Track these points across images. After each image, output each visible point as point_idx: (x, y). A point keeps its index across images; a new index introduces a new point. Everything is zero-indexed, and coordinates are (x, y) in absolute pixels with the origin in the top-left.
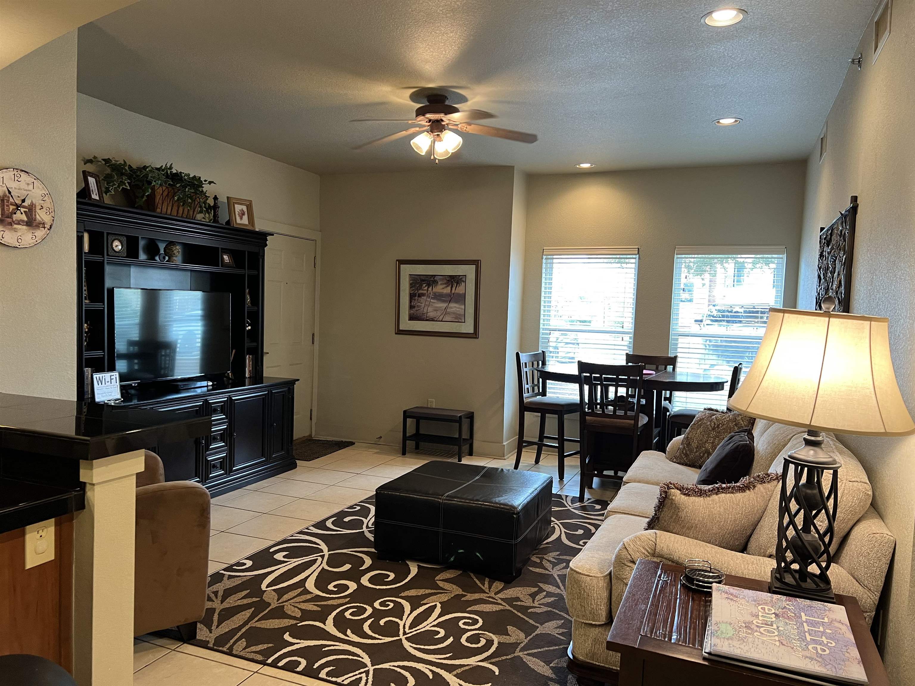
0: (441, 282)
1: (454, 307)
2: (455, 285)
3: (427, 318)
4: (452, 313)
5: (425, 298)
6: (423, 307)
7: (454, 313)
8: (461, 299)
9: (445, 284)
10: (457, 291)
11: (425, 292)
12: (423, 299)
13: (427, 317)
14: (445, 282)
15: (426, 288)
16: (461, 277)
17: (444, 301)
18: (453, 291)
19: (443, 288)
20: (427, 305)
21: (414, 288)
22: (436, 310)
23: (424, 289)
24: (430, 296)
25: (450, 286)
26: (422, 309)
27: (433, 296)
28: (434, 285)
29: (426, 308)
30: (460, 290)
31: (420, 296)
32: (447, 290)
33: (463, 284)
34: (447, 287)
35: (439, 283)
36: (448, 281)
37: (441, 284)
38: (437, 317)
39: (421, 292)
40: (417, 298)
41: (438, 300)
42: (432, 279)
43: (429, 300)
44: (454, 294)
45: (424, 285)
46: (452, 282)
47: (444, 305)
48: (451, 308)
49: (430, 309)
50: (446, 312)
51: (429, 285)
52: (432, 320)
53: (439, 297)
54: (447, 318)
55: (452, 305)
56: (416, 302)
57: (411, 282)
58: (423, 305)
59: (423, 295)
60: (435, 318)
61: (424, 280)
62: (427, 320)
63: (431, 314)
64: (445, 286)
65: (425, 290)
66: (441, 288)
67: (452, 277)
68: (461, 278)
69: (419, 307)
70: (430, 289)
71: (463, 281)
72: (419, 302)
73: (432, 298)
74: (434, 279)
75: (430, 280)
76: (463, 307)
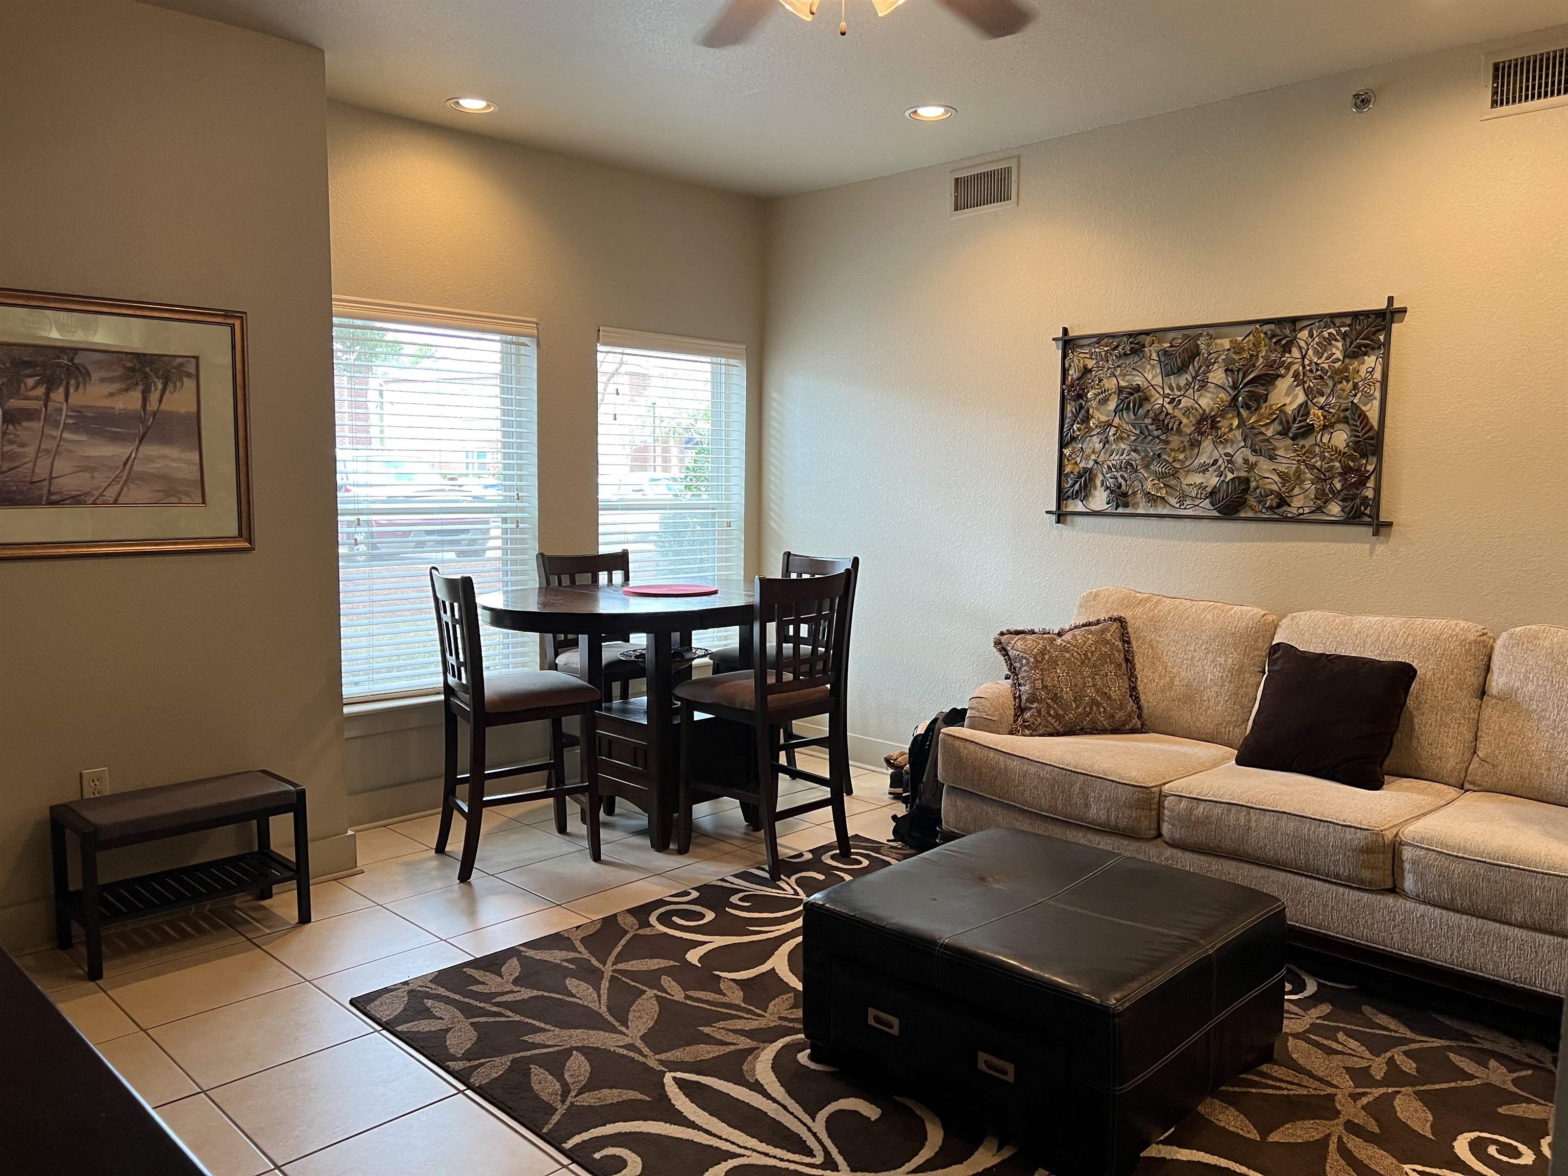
0: (104, 374)
1: (166, 458)
2: (160, 386)
3: (54, 498)
4: (153, 475)
5: (36, 425)
6: (32, 455)
7: (162, 477)
8: (189, 430)
9: (121, 379)
10: (165, 406)
11: (35, 405)
12: (26, 429)
13: (50, 493)
14: (118, 374)
15: (40, 391)
16: (179, 360)
17: (117, 438)
18: (153, 405)
19: (112, 394)
20: (48, 451)
22: (84, 469)
23: (32, 393)
24: (58, 422)
25: (140, 388)
26: (30, 465)
27: (70, 421)
28: (72, 382)
29: (44, 463)
30: (179, 400)
31: (13, 418)
32: (131, 401)
33: (189, 384)
34: (126, 390)
35: (95, 376)
36: (132, 370)
37: (103, 380)
38: (97, 493)
39: (14, 404)
41: (91, 433)
42: (65, 361)
43: (56, 433)
44: (155, 414)
45: (30, 382)
46: (146, 376)
47: (121, 451)
48: (149, 459)
49: (62, 466)
50: (128, 475)
51: (51, 384)
52: (76, 500)
53: (91, 422)
54: (133, 493)
55: (148, 450)
58: (31, 450)
59: (31, 415)
60: (88, 494)
61: (28, 364)
62: (50, 503)
63: (69, 484)
64: (117, 386)
65: (37, 398)
66: (97, 395)
67: (141, 359)
68: (181, 365)
69: (11, 459)
70: (58, 395)
71: (189, 375)
72: (11, 442)
73: (67, 427)
74: (72, 360)
75: (59, 365)
76: (195, 456)
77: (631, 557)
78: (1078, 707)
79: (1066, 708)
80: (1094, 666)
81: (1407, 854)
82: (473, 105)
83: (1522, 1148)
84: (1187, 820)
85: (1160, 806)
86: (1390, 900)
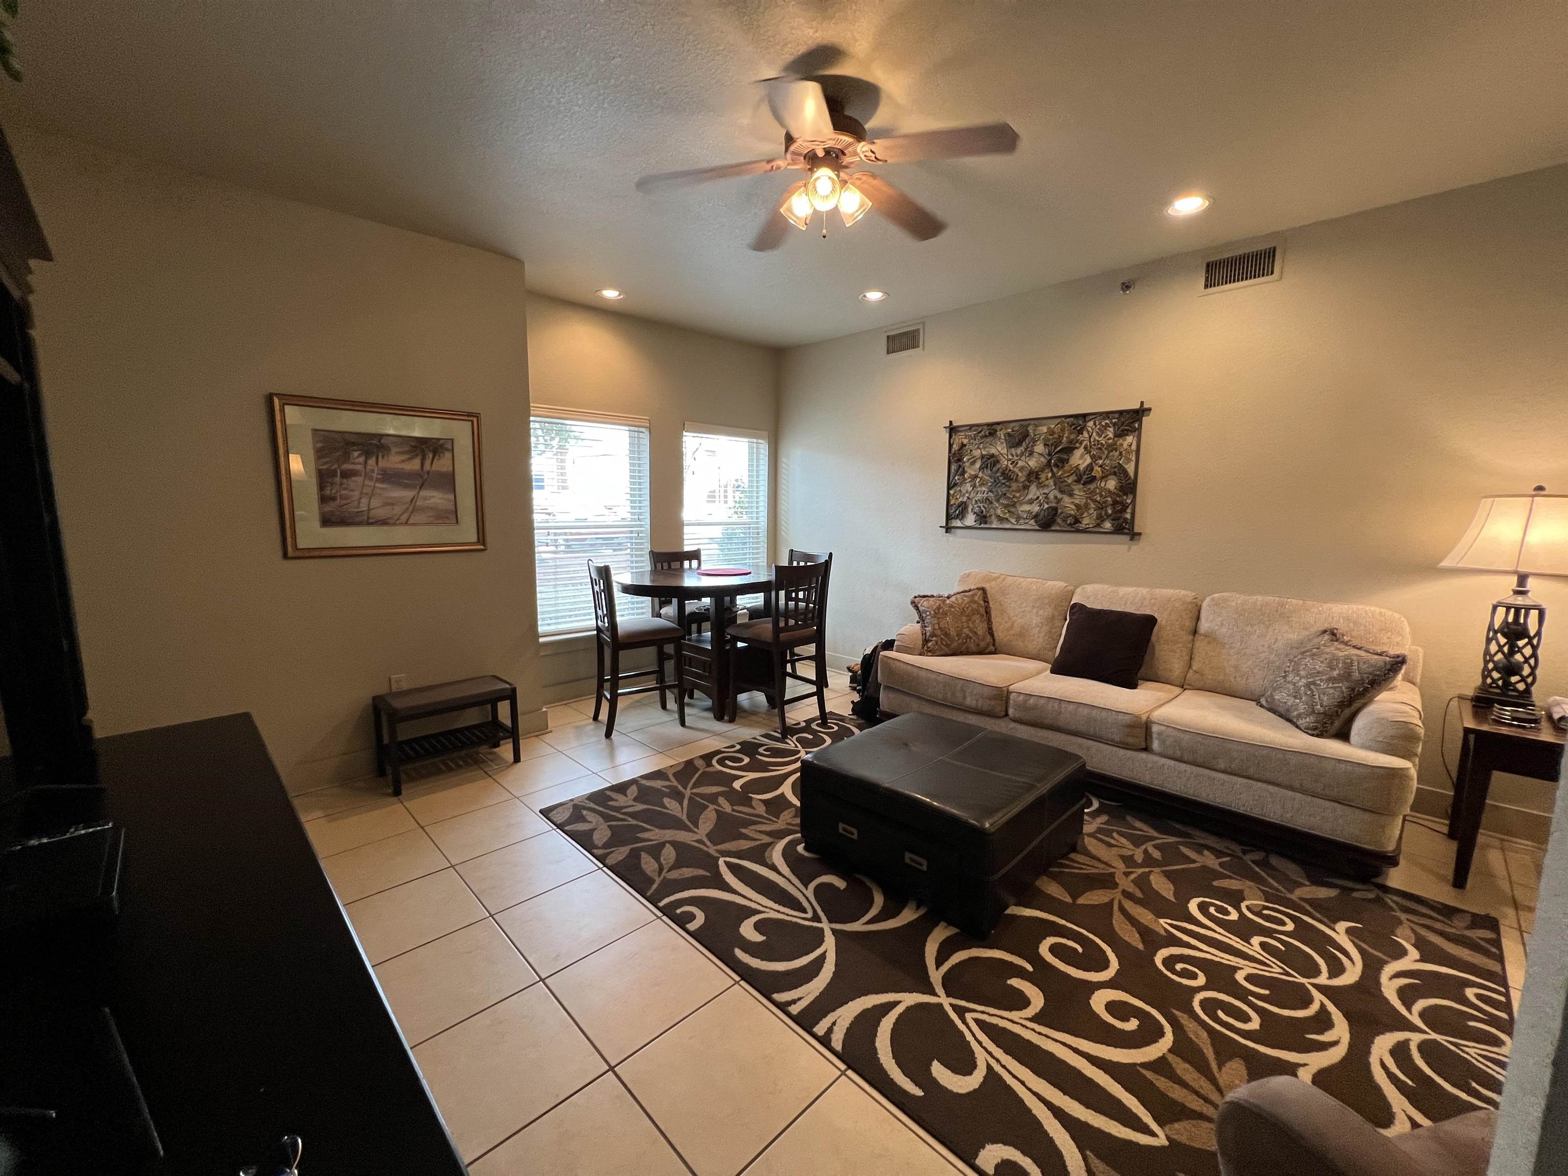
0: (398, 450)
1: (435, 498)
2: (431, 457)
3: (371, 521)
4: (428, 508)
5: (359, 479)
6: (358, 497)
7: (433, 509)
8: (448, 481)
9: (408, 452)
10: (435, 468)
11: (359, 467)
12: (355, 481)
13: (368, 518)
14: (406, 449)
15: (362, 459)
16: (441, 442)
17: (407, 486)
18: (427, 467)
19: (403, 461)
20: (367, 494)
21: (328, 459)
22: (388, 504)
23: (357, 461)
24: (372, 477)
25: (420, 457)
26: (356, 502)
27: (378, 476)
28: (380, 454)
29: (364, 501)
30: (442, 464)
31: (346, 475)
32: (415, 465)
33: (448, 455)
34: (412, 459)
35: (394, 450)
36: (415, 447)
37: (398, 453)
38: (395, 518)
39: (346, 466)
40: (338, 479)
41: (392, 483)
42: (375, 442)
43: (372, 484)
44: (428, 473)
45: (356, 454)
46: (423, 451)
47: (409, 494)
48: (426, 498)
49: (375, 503)
50: (413, 507)
51: (367, 454)
52: (383, 522)
53: (391, 477)
54: (417, 518)
55: (423, 493)
56: (336, 488)
57: (320, 445)
58: (356, 494)
59: (354, 473)
60: (390, 519)
61: (354, 444)
62: (369, 524)
63: (381, 513)
64: (406, 456)
65: (360, 464)
66: (395, 461)
67: (420, 441)
68: (443, 444)
69: (346, 499)
70: (372, 462)
71: (448, 450)
72: (346, 489)
73: (377, 480)
74: (380, 442)
75: (371, 444)
76: (452, 497)
77: (703, 553)
78: (959, 639)
79: (952, 640)
80: (968, 616)
81: (1155, 729)
82: (611, 294)
83: (1230, 909)
84: (1024, 707)
85: (1008, 698)
86: (1143, 755)
